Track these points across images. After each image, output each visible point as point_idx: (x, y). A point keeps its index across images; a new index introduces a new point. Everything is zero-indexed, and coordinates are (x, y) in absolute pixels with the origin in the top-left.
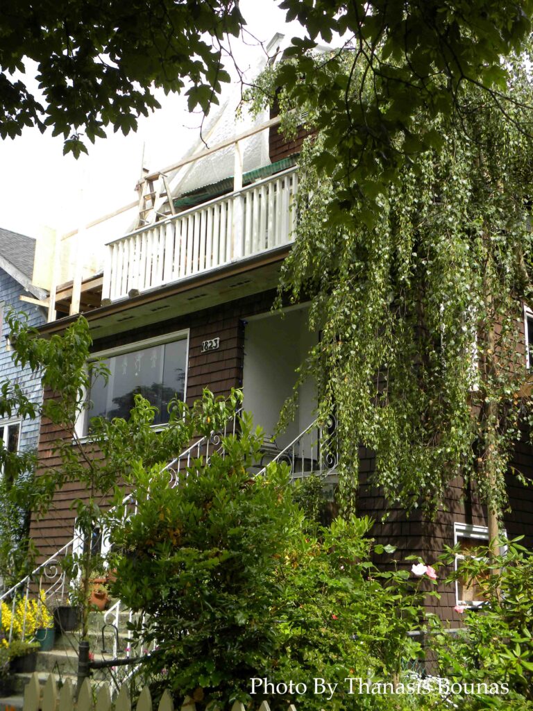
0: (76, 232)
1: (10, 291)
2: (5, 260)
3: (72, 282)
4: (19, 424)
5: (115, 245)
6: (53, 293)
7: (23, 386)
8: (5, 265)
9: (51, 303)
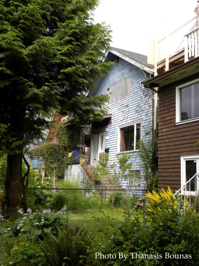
0: (165, 38)
1: (132, 72)
2: (131, 59)
3: (165, 59)
4: (140, 123)
5: (189, 36)
6: (156, 66)
7: (141, 108)
8: (131, 61)
9: (155, 70)
